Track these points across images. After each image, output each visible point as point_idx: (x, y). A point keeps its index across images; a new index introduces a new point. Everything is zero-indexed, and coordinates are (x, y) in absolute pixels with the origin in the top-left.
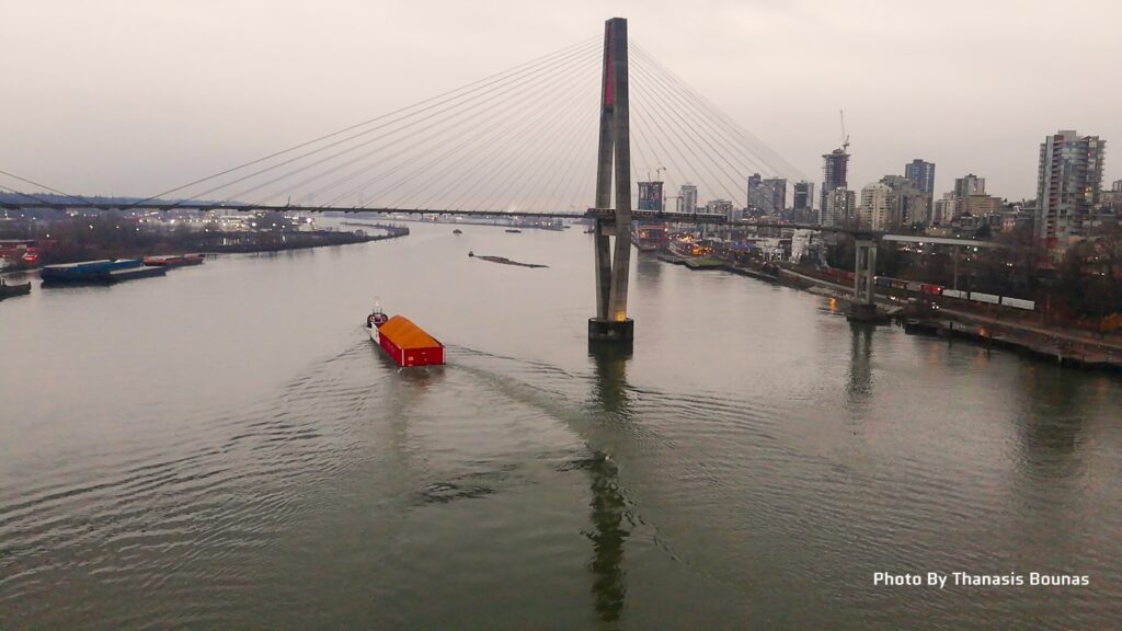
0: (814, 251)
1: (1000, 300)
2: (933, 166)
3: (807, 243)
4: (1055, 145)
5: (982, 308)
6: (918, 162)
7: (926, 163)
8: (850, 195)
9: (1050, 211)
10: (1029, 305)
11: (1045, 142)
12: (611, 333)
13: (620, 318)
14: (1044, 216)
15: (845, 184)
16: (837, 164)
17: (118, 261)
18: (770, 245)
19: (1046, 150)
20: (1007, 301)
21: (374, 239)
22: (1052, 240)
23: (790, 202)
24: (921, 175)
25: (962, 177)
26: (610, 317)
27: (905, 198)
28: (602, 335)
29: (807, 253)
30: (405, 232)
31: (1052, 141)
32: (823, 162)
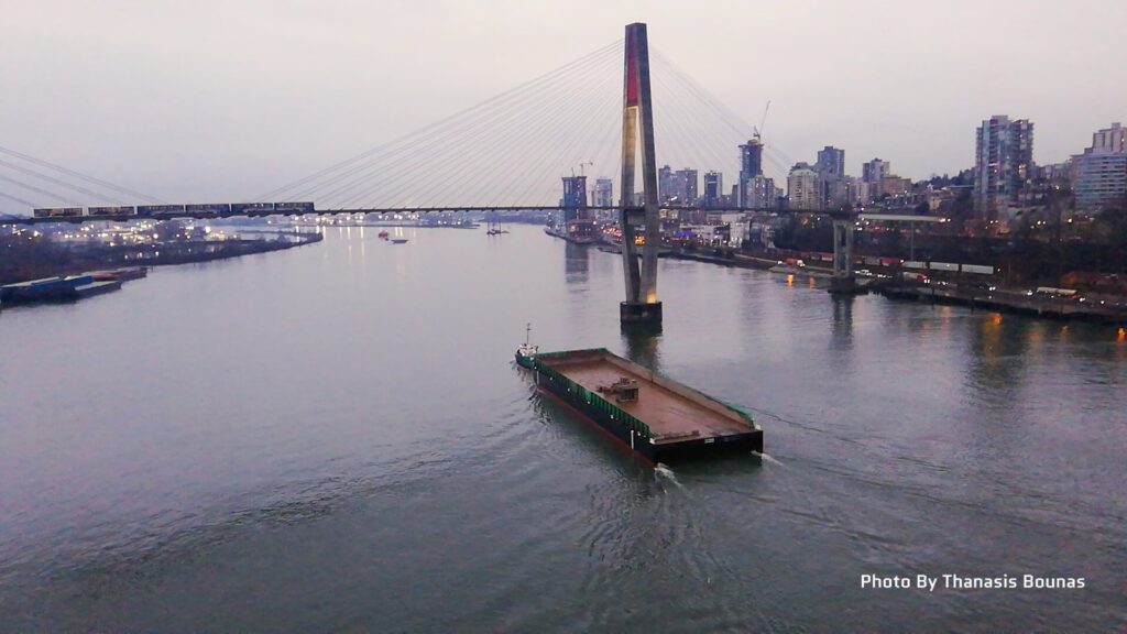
0: (755, 235)
1: (960, 268)
2: (842, 152)
3: (748, 229)
4: (991, 128)
5: (945, 275)
6: (829, 149)
7: (836, 150)
8: (769, 181)
9: (990, 187)
10: (989, 270)
11: (981, 126)
12: (645, 314)
13: (651, 300)
14: (983, 191)
15: (760, 172)
16: (752, 154)
17: (68, 278)
18: (706, 232)
19: (982, 133)
20: (966, 268)
21: (296, 244)
22: (993, 214)
23: (701, 191)
24: (833, 162)
25: (869, 161)
26: (641, 300)
27: (827, 184)
28: (636, 317)
29: (748, 237)
30: (317, 238)
31: (988, 125)
32: (739, 153)
